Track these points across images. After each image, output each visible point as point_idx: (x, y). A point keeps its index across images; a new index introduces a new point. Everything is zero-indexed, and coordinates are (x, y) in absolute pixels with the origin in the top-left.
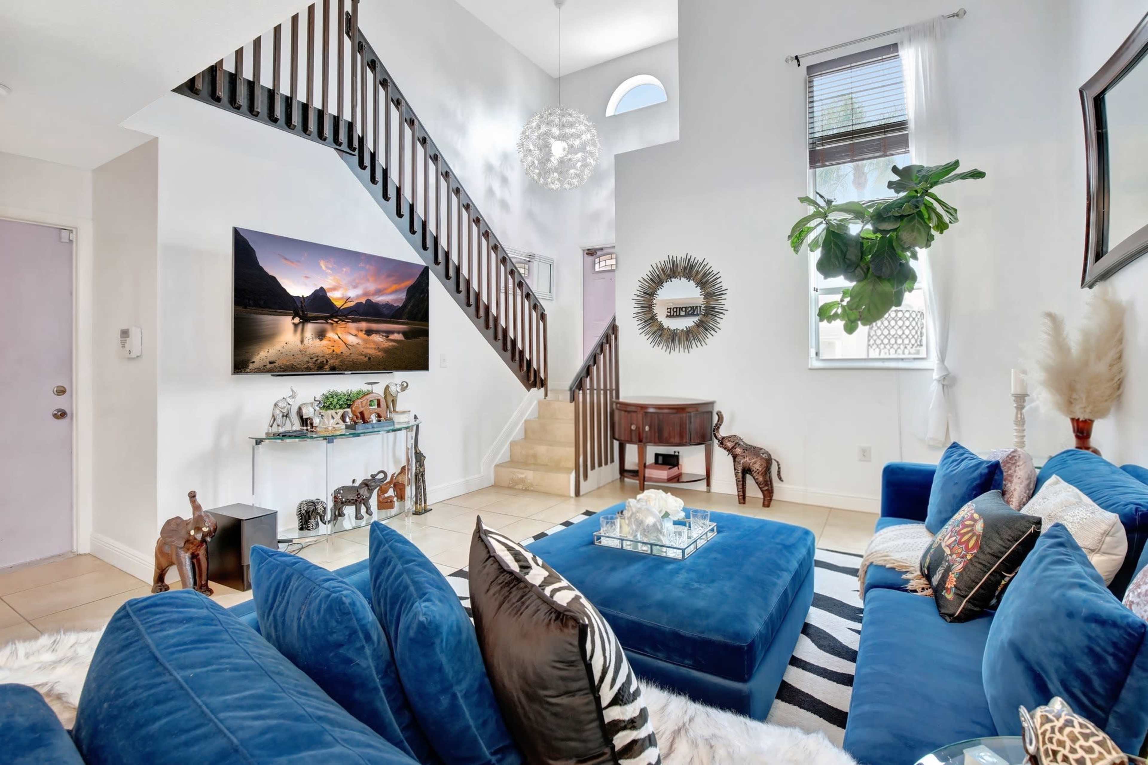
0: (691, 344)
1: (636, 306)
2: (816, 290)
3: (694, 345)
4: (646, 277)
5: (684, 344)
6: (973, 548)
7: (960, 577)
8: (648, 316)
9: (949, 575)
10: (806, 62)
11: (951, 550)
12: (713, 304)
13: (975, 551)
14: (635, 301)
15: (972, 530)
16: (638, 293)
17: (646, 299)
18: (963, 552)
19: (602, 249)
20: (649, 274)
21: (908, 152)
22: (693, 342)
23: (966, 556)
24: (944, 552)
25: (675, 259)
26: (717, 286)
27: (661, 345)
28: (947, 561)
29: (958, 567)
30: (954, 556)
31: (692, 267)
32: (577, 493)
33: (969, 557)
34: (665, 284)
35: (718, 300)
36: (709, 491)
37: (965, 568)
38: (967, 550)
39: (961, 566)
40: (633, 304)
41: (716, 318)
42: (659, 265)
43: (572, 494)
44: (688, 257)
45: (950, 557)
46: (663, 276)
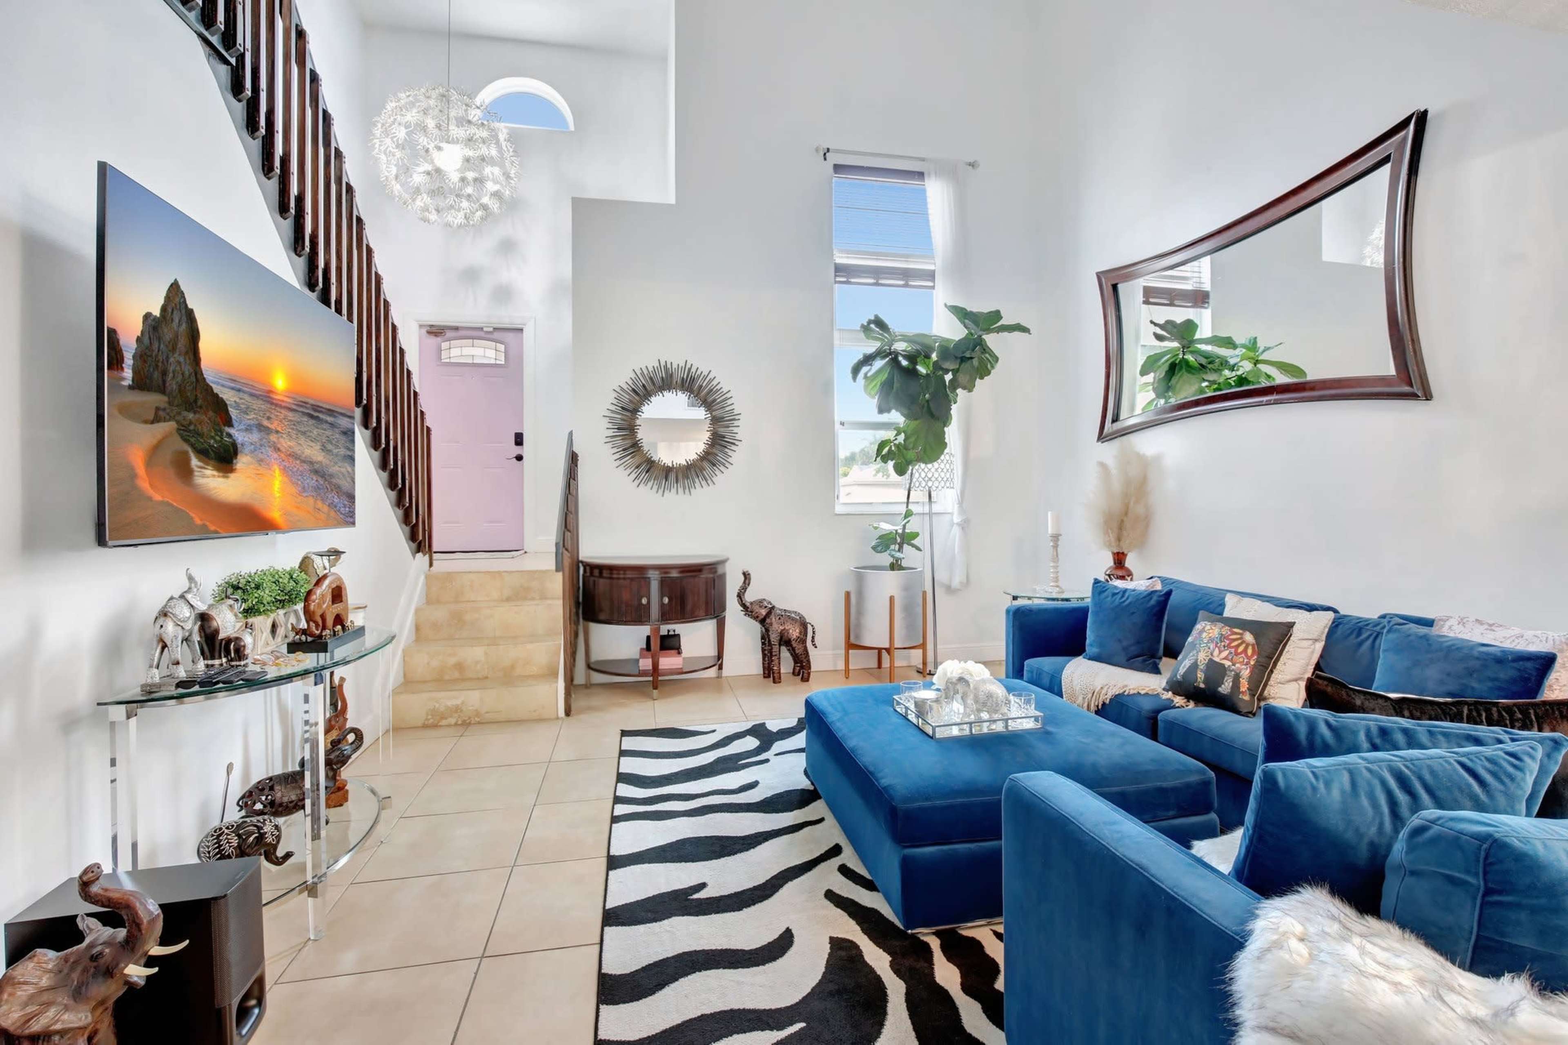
0: (694, 482)
1: (610, 426)
2: (842, 424)
3: (697, 484)
4: (625, 387)
5: (684, 483)
6: (1252, 655)
7: (1250, 679)
8: (628, 443)
9: (1240, 682)
10: (833, 158)
11: (1231, 661)
12: (721, 431)
13: (1256, 657)
14: (608, 420)
15: (1243, 642)
16: (613, 408)
17: (624, 417)
18: (1246, 660)
19: (457, 329)
20: (630, 382)
21: (933, 287)
22: (697, 480)
23: (1249, 662)
24: (1223, 665)
25: (669, 366)
26: (727, 409)
27: (650, 484)
28: (1232, 671)
29: (1246, 673)
30: (1238, 665)
31: (693, 380)
32: (568, 713)
33: (1252, 663)
34: (653, 399)
35: (728, 427)
36: (719, 677)
37: (1252, 672)
38: (1249, 658)
39: (1248, 671)
40: (605, 424)
41: (726, 450)
42: (646, 372)
43: (561, 712)
44: (688, 366)
45: (1233, 667)
46: (650, 387)
